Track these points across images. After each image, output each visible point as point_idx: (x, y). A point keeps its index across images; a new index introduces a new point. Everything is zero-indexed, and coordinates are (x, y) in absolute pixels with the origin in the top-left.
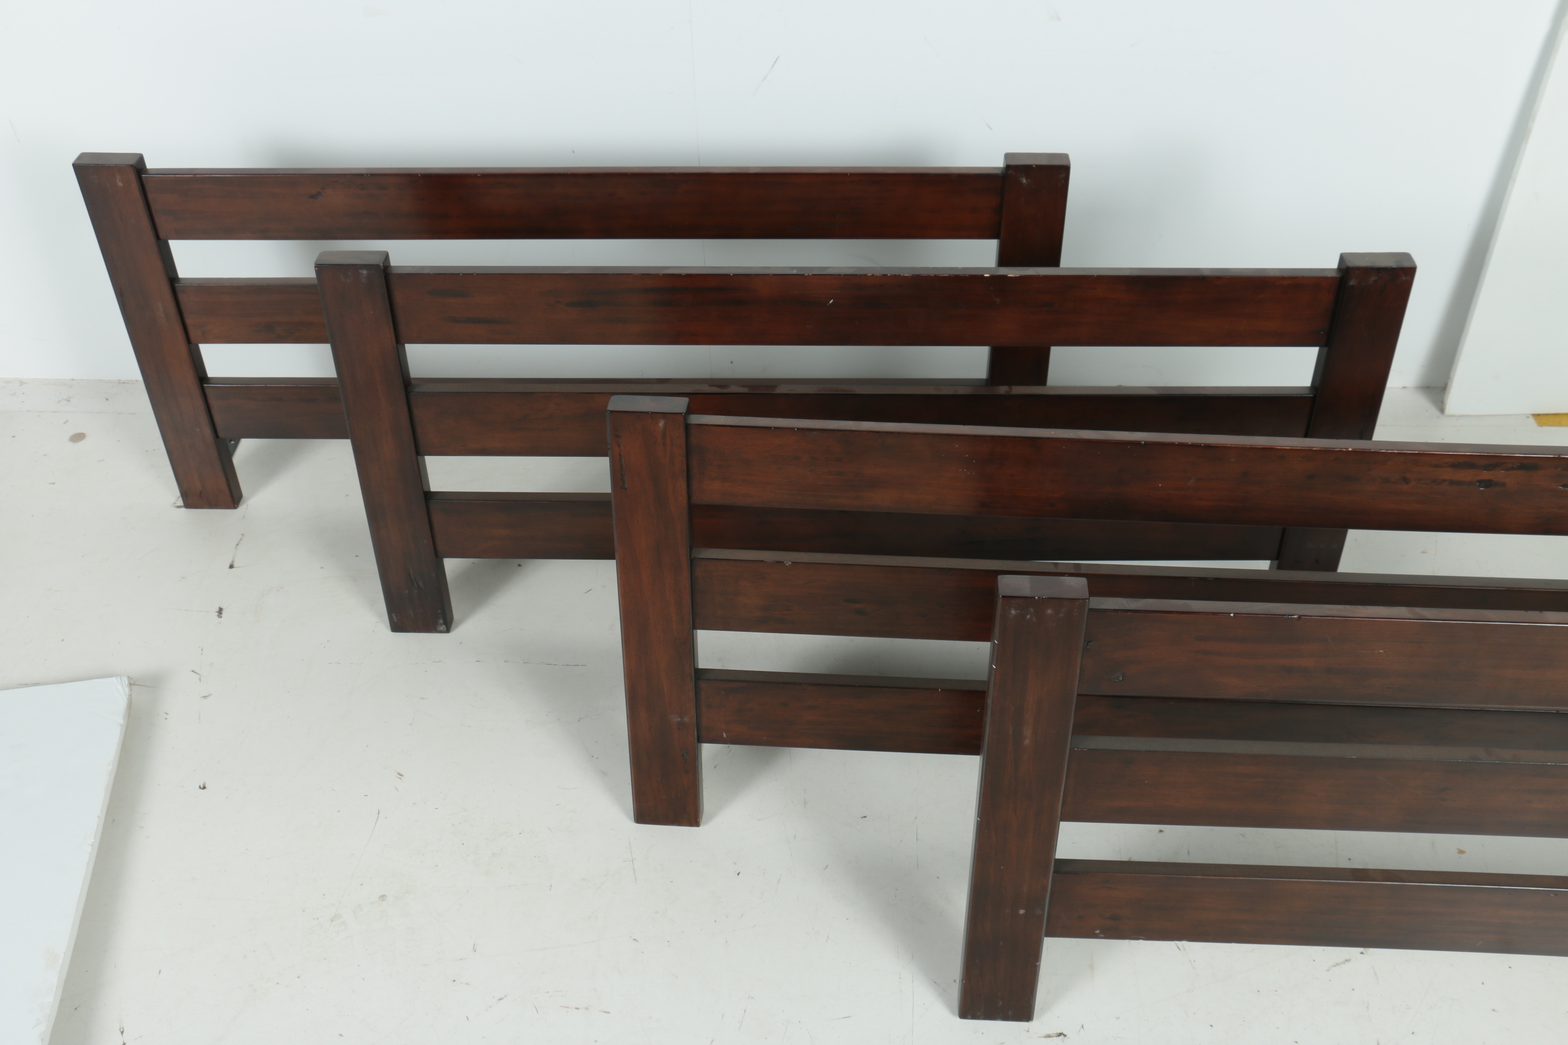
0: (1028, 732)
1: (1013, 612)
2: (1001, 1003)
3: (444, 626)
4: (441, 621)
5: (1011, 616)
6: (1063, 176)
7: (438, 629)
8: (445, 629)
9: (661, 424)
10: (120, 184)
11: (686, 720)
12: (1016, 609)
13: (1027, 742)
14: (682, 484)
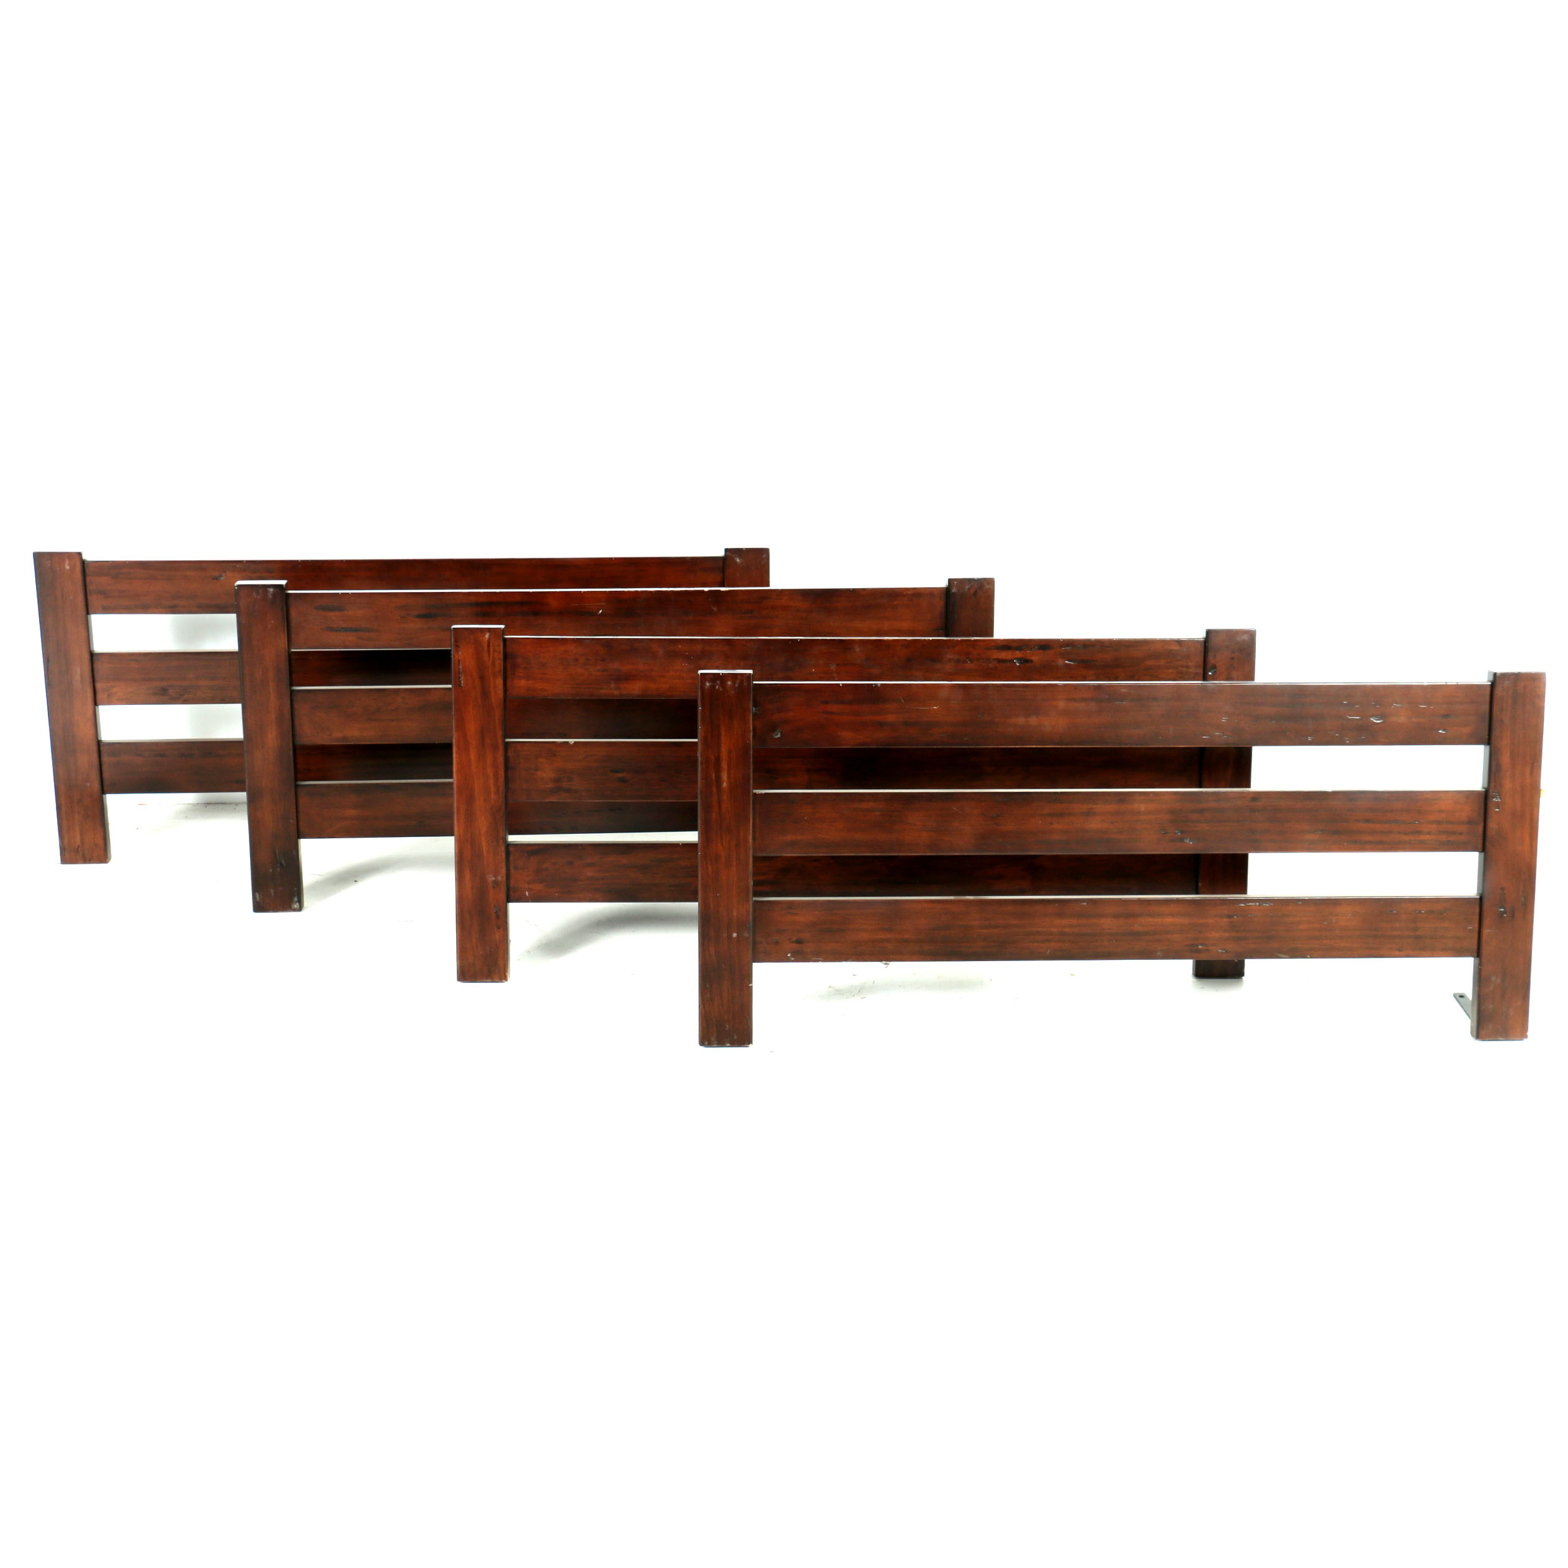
0: (724, 776)
1: (708, 684)
2: (727, 1026)
3: (297, 904)
4: (296, 899)
5: (706, 687)
6: (764, 556)
7: (293, 907)
8: (298, 907)
9: (487, 636)
10: (67, 567)
11: (499, 878)
12: (709, 683)
13: (725, 785)
14: (500, 682)
